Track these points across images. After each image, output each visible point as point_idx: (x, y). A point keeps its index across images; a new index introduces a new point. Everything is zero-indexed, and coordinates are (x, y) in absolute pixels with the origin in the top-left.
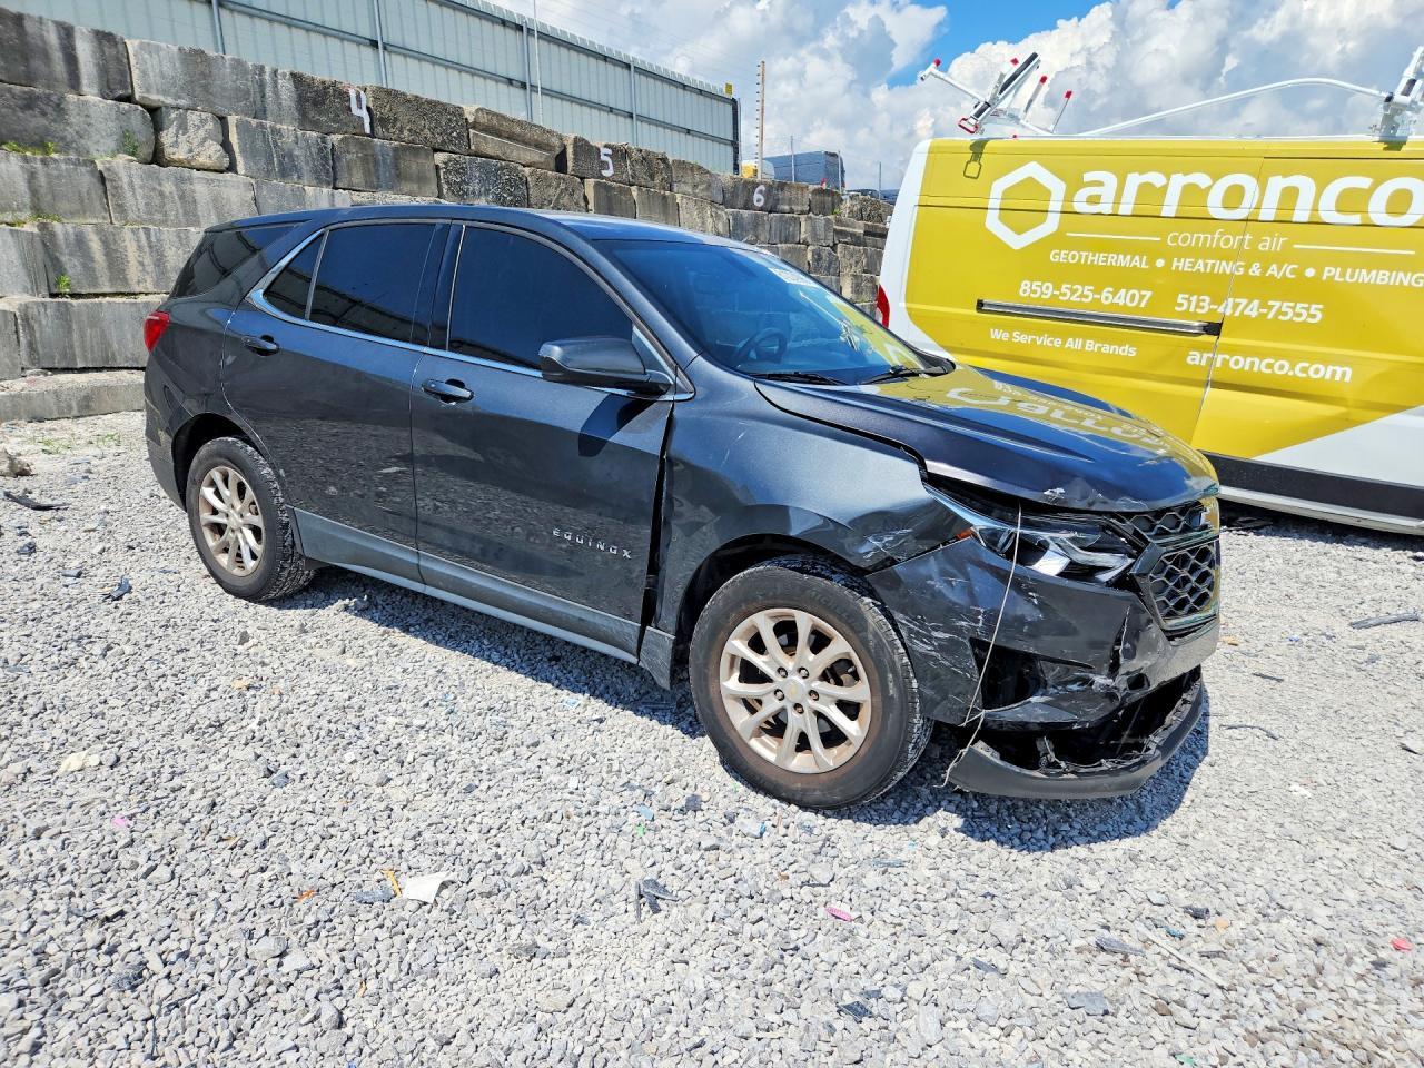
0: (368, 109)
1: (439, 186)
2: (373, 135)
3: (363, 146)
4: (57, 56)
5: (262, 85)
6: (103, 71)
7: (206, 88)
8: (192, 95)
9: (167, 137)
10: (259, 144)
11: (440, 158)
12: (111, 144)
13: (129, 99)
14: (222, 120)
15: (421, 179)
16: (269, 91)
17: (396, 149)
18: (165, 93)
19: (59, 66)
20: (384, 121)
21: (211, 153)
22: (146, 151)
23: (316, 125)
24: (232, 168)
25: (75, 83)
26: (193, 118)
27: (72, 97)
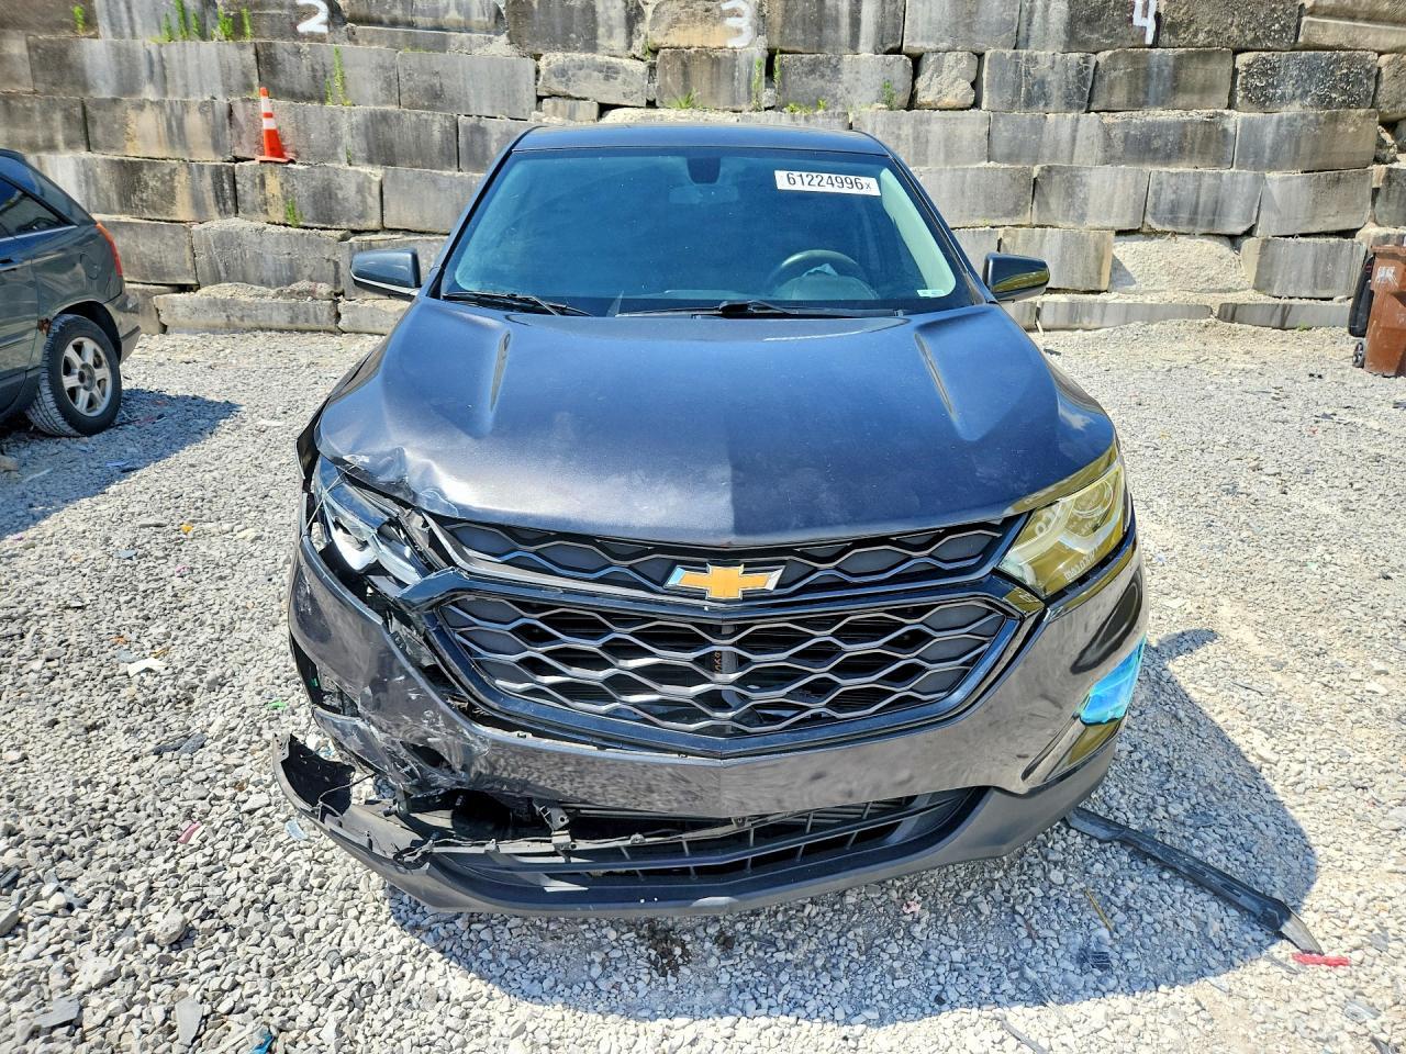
0: (1158, 16)
1: (1232, 95)
2: (1155, 45)
3: (1135, 59)
4: (845, 21)
5: (1031, 12)
6: (881, 28)
7: (969, 27)
8: (954, 36)
9: (921, 83)
10: (1010, 75)
11: (1243, 59)
12: (873, 95)
13: (898, 51)
14: (980, 56)
15: (1207, 89)
16: (1037, 18)
17: (1179, 58)
18: (929, 38)
19: (845, 31)
20: (1174, 28)
21: (961, 91)
22: (902, 98)
23: (1083, 45)
24: (976, 104)
25: (854, 44)
26: (950, 58)
27: (848, 57)
